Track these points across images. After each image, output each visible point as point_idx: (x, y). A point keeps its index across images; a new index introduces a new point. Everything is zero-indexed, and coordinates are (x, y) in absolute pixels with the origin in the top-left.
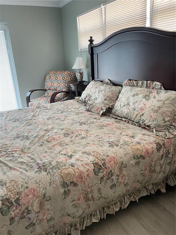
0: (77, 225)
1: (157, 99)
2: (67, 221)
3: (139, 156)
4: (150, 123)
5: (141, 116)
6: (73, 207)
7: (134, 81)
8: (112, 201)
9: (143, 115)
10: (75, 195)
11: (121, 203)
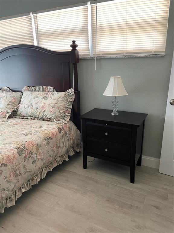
0: (11, 197)
1: (53, 98)
2: (4, 195)
3: (48, 138)
4: (51, 116)
5: (43, 112)
6: (7, 183)
7: (32, 87)
8: (35, 173)
9: (44, 111)
10: (6, 173)
11: (41, 175)
